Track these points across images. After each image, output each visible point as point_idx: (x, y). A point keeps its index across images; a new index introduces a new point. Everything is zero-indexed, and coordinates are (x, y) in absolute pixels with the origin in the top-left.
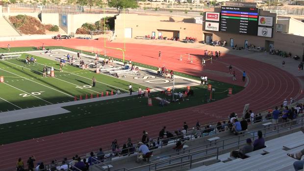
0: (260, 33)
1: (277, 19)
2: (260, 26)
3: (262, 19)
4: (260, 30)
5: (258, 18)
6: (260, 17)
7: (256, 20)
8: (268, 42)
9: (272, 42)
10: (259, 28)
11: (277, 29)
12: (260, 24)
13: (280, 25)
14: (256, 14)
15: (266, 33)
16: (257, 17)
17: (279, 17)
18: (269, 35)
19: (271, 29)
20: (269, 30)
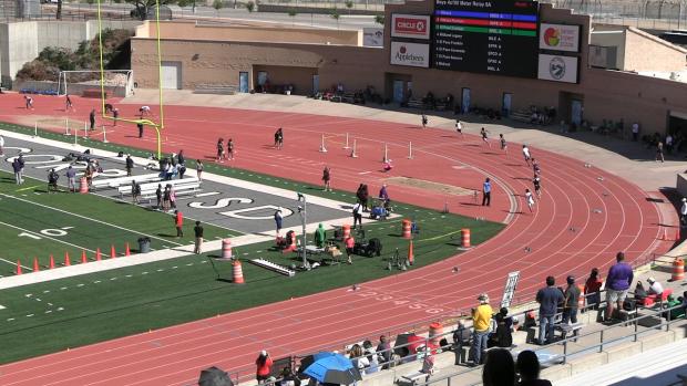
0: (544, 71)
1: (591, 31)
2: (545, 52)
3: (550, 33)
4: (544, 62)
5: (538, 30)
6: (544, 27)
7: (533, 34)
8: (568, 97)
9: (580, 98)
10: (541, 56)
11: (593, 59)
12: (543, 45)
13: (598, 49)
14: (534, 18)
15: (561, 71)
16: (534, 26)
17: (596, 26)
18: (570, 76)
19: (574, 60)
20: (571, 63)
